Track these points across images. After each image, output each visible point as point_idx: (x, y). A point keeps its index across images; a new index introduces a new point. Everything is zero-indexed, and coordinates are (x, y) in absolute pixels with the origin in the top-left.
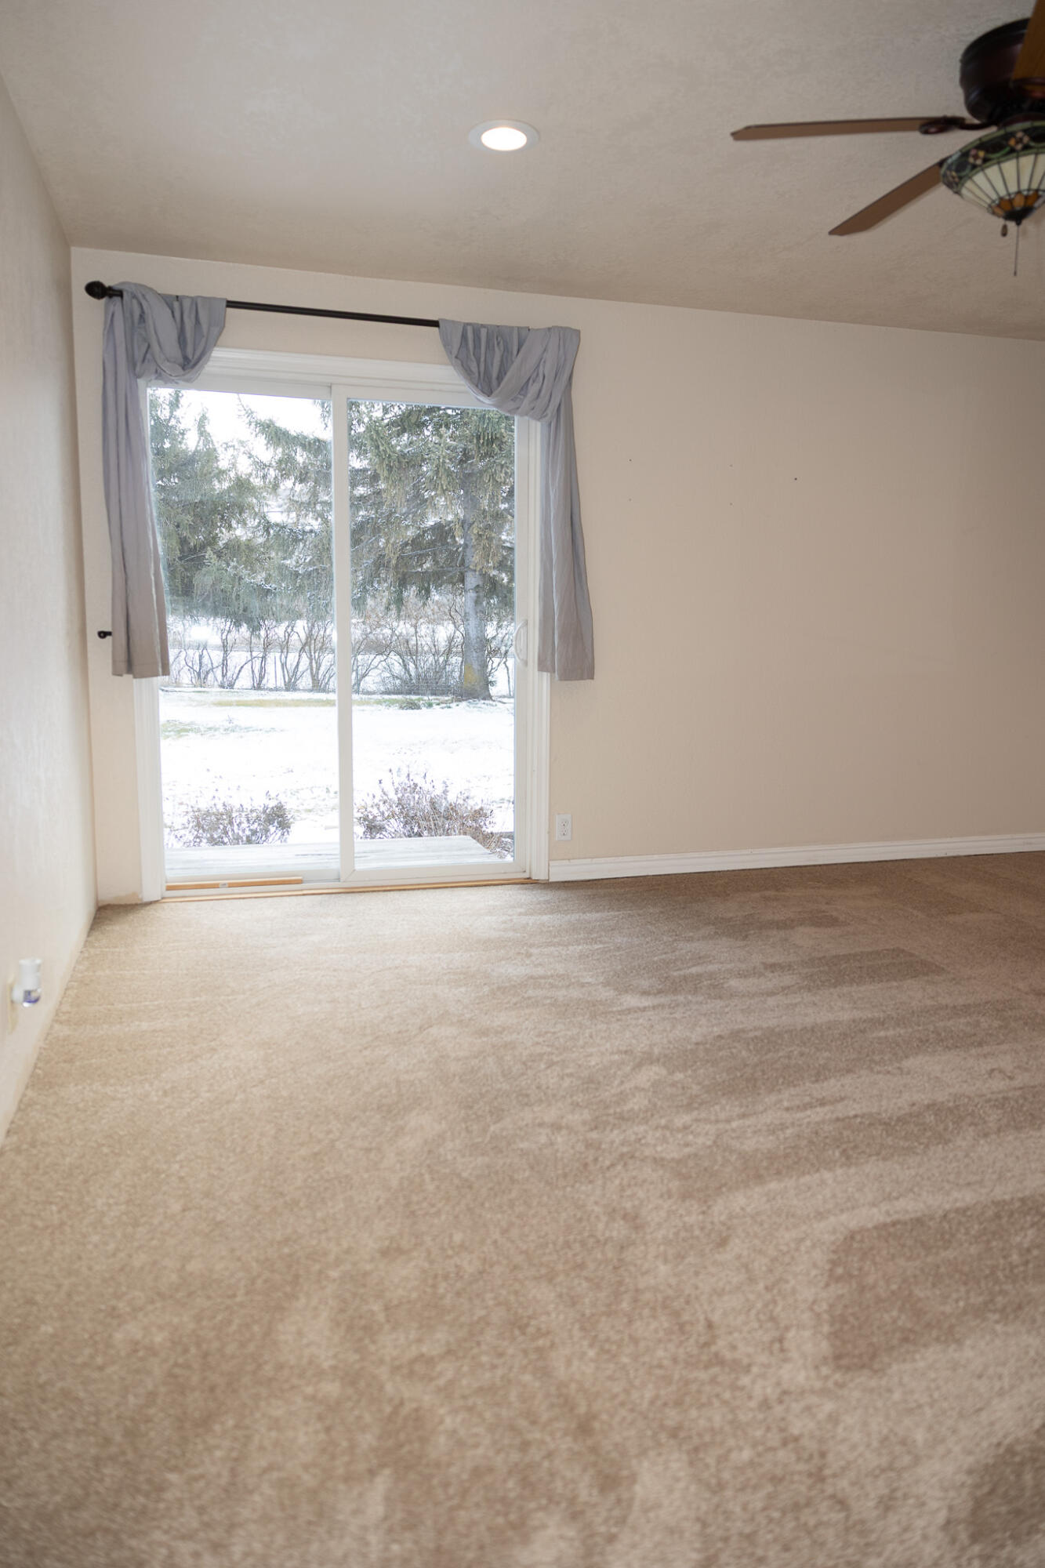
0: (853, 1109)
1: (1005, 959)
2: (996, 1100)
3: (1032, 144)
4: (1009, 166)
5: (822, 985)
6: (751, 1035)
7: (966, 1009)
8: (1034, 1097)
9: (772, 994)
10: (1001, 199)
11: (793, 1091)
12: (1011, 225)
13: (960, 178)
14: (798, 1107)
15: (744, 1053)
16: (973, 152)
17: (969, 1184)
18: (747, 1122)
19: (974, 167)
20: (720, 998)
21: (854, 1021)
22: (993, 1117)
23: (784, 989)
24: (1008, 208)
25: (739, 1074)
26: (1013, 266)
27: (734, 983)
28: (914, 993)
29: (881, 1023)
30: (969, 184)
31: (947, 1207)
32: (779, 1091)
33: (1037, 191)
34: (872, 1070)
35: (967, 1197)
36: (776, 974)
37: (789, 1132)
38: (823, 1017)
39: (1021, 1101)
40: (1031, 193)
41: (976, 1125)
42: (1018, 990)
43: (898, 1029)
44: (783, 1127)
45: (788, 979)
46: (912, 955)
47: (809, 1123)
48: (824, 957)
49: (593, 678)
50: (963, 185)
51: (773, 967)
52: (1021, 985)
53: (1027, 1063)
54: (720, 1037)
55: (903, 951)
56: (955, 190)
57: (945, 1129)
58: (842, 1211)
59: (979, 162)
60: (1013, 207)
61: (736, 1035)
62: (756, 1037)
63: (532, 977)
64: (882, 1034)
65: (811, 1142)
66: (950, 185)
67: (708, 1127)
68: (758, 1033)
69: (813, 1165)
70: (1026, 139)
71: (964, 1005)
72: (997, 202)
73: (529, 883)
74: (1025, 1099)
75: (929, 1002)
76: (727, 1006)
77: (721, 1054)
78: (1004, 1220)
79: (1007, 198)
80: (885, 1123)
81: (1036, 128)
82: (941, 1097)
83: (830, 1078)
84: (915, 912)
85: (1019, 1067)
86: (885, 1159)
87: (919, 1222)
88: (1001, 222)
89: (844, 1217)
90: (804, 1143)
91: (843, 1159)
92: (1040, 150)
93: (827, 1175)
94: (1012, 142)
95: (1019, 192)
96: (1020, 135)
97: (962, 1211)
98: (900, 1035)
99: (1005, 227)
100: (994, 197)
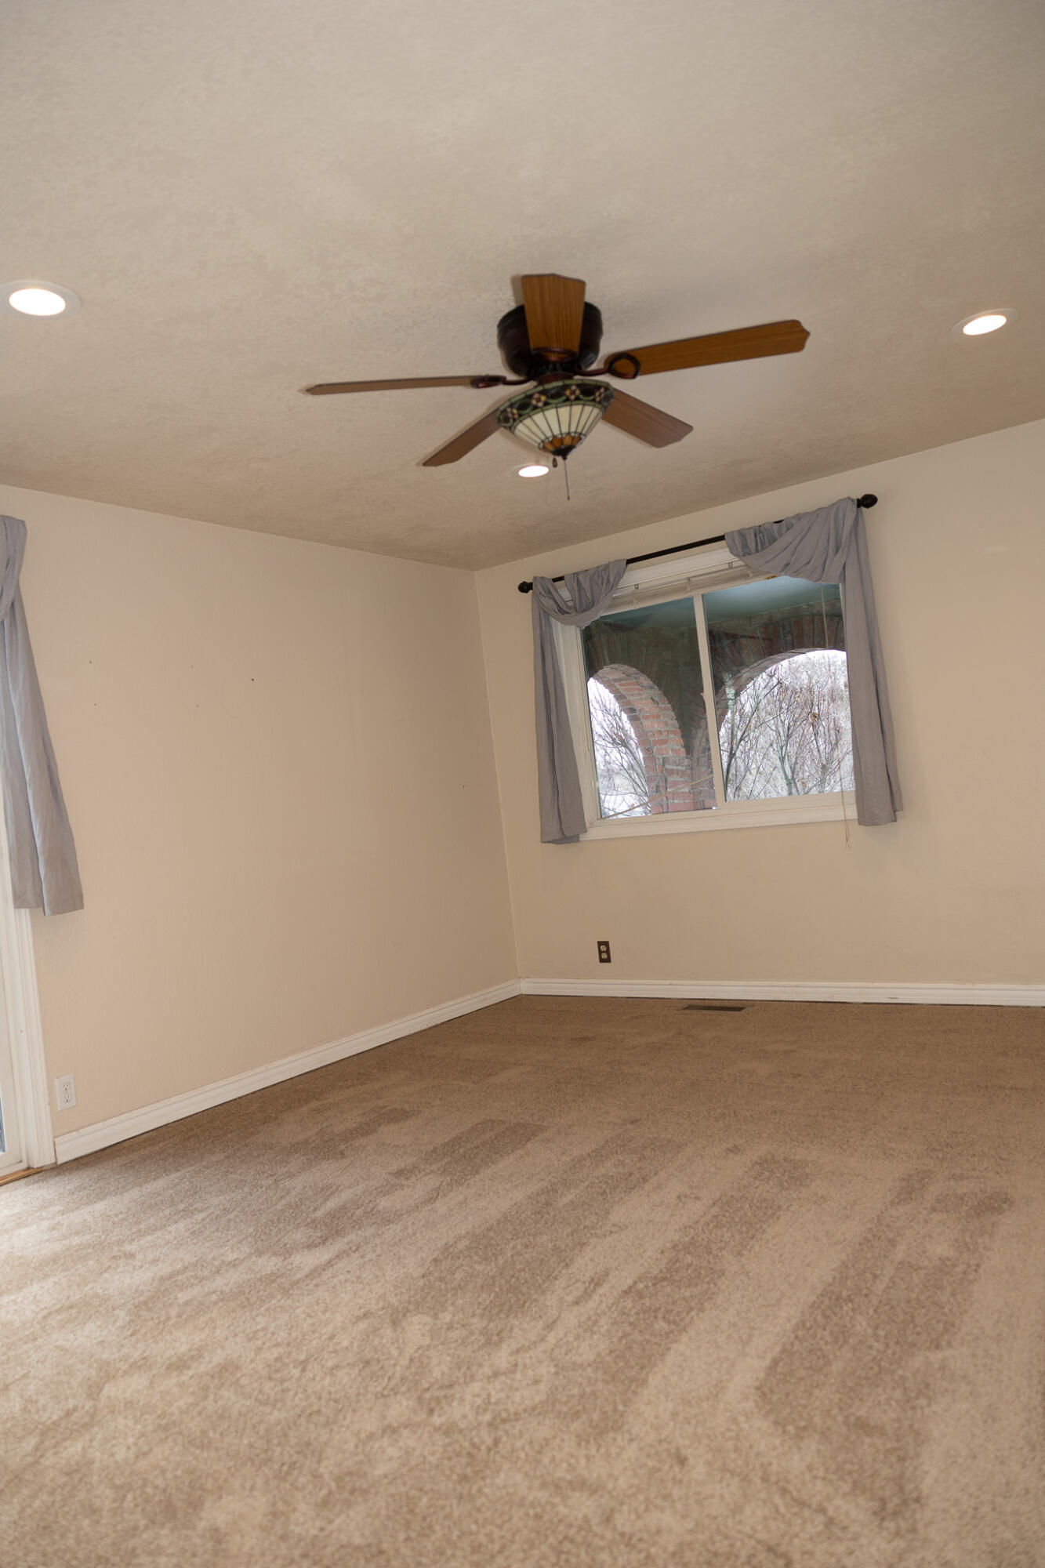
0: (624, 1278)
1: (574, 1101)
2: (712, 1221)
3: (581, 397)
4: (564, 411)
5: (465, 1175)
6: (461, 1246)
7: (599, 1154)
8: (730, 1207)
9: (431, 1200)
10: (554, 437)
11: (560, 1284)
12: (559, 459)
13: (520, 416)
14: (582, 1297)
15: (477, 1267)
16: (536, 396)
17: (778, 1301)
18: (559, 1331)
19: (536, 408)
20: (390, 1222)
21: (530, 1198)
22: (725, 1235)
23: (436, 1191)
24: (557, 445)
25: (496, 1289)
26: (566, 493)
27: (384, 1203)
28: (546, 1155)
29: (552, 1191)
30: (526, 421)
31: (789, 1328)
32: (549, 1289)
33: (580, 434)
34: (597, 1237)
35: (789, 1313)
36: (413, 1179)
37: (602, 1323)
38: (499, 1205)
39: (727, 1215)
40: (575, 434)
41: (723, 1249)
42: (615, 1123)
43: (572, 1191)
44: (593, 1321)
45: (430, 1181)
46: (503, 1122)
47: (608, 1307)
48: (435, 1148)
49: (83, 908)
50: (520, 421)
51: (403, 1174)
52: (612, 1119)
53: (692, 1182)
54: (436, 1260)
55: (492, 1121)
57: (709, 1263)
58: (728, 1374)
59: (540, 404)
60: (560, 444)
61: (448, 1252)
62: (467, 1246)
64: (565, 1200)
65: (631, 1324)
67: (532, 1354)
68: (465, 1242)
69: (659, 1345)
70: (578, 392)
71: (595, 1152)
72: (551, 439)
73: (30, 1173)
74: (727, 1211)
75: (566, 1158)
76: (406, 1228)
77: (457, 1278)
78: (834, 1318)
79: (560, 436)
80: (664, 1279)
82: (672, 1236)
83: (574, 1257)
84: (461, 1083)
85: (691, 1187)
86: (701, 1311)
87: (787, 1351)
88: (552, 457)
89: (736, 1380)
90: (626, 1327)
91: (673, 1326)
92: (587, 403)
93: (680, 1348)
94: (568, 393)
95: (569, 433)
96: (574, 388)
97: (802, 1326)
98: (580, 1196)
99: (555, 460)
100: (549, 434)
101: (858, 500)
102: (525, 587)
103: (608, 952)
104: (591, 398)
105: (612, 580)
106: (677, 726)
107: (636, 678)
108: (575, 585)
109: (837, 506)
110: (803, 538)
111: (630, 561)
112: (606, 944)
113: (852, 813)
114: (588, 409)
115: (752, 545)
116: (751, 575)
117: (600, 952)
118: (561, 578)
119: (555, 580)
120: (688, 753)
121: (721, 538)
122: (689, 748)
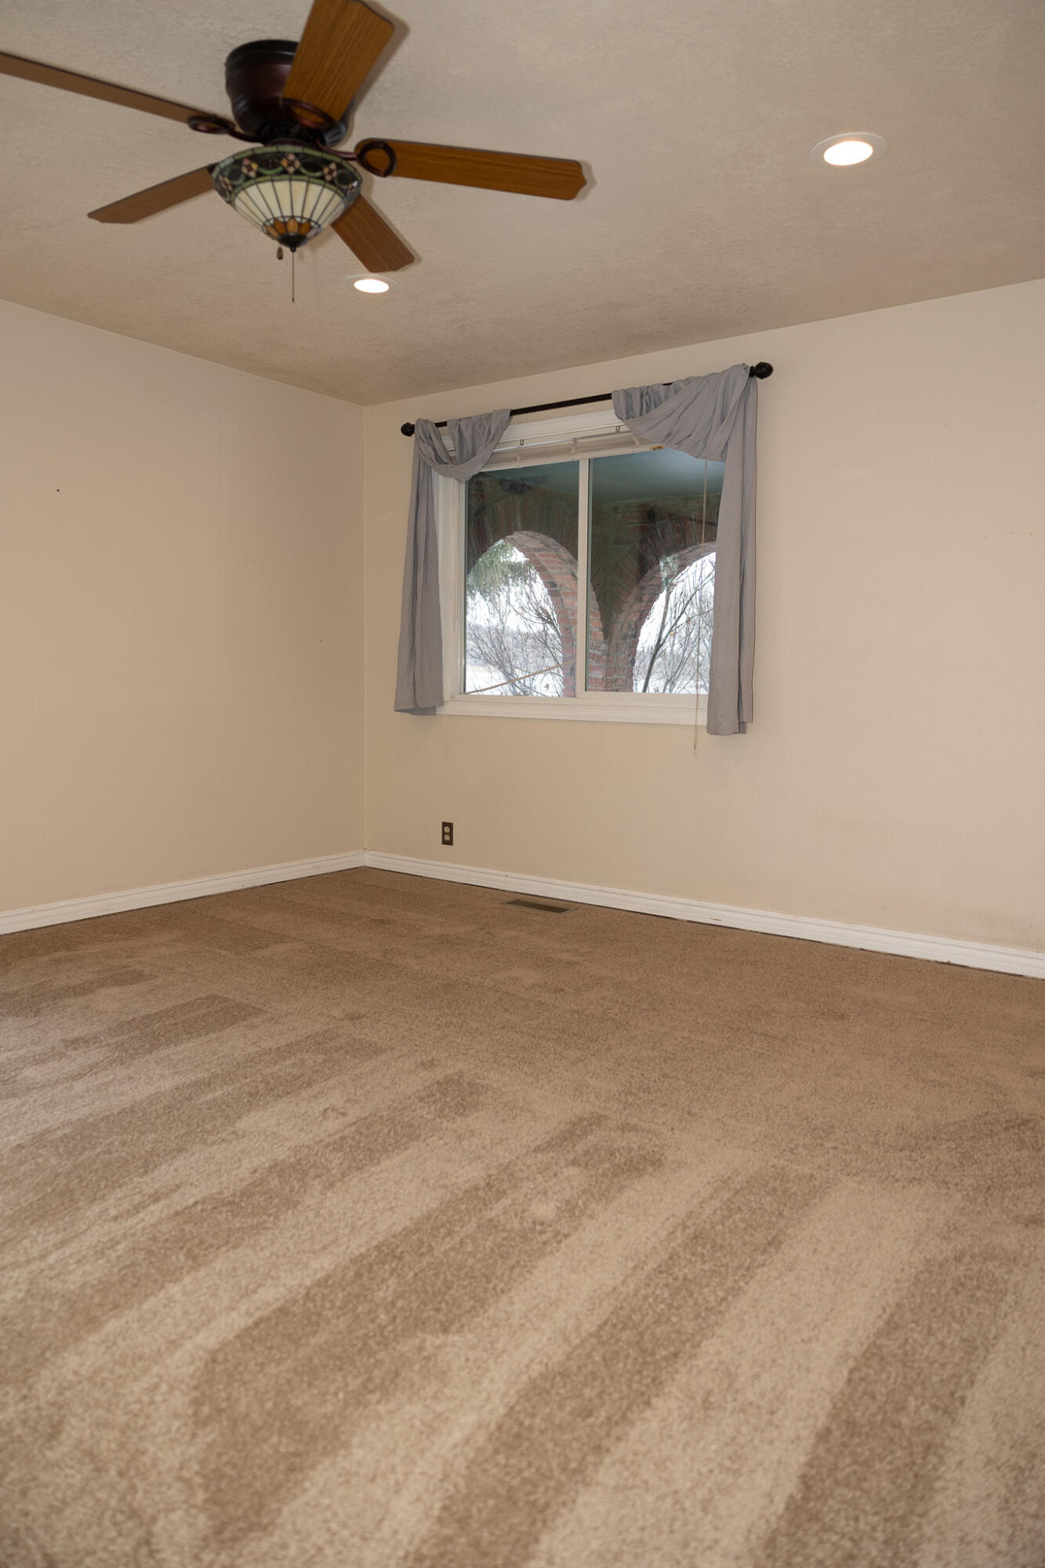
1: (316, 987)
2: (335, 1143)
3: (303, 171)
4: (282, 186)
5: (137, 1054)
6: (60, 1134)
7: (289, 1050)
8: (368, 1129)
9: (78, 1076)
10: (275, 219)
11: (119, 1193)
12: (286, 250)
13: (234, 187)
14: (128, 1211)
15: (53, 1161)
16: (246, 162)
17: (325, 1247)
18: (68, 1251)
19: (248, 178)
20: (14, 1095)
21: (177, 1089)
22: (335, 1161)
23: (91, 1068)
24: (283, 231)
25: (49, 1190)
26: (291, 292)
27: (30, 1073)
28: (236, 1043)
29: (207, 1084)
30: (242, 195)
31: (308, 1282)
32: (103, 1198)
33: (310, 220)
34: (205, 1143)
35: (323, 1264)
36: (80, 1051)
37: (121, 1247)
38: (140, 1092)
39: (357, 1137)
40: (304, 221)
41: (320, 1176)
42: (334, 1017)
43: (225, 1087)
44: (114, 1243)
45: (95, 1055)
46: (226, 1000)
47: (144, 1228)
48: (134, 1019)
50: (236, 195)
51: (75, 1043)
52: (336, 1012)
53: (355, 1094)
54: (19, 1146)
55: (217, 997)
56: (228, 199)
57: (292, 1191)
58: (197, 1330)
59: (252, 174)
60: (287, 231)
61: (39, 1139)
62: (65, 1135)
64: (210, 1096)
65: (150, 1252)
66: (223, 193)
67: (16, 1274)
68: (67, 1130)
69: (155, 1281)
70: (298, 164)
71: (287, 1045)
72: (272, 222)
74: (361, 1133)
75: (252, 1050)
76: (23, 1105)
77: (23, 1169)
78: (365, 1278)
79: (282, 220)
80: (230, 1203)
81: (307, 156)
82: (281, 1154)
83: (160, 1164)
84: (223, 953)
85: (348, 1101)
86: (235, 1247)
87: (282, 1311)
88: (276, 244)
89: (200, 1338)
90: (141, 1255)
91: (190, 1263)
92: (312, 180)
93: (174, 1289)
94: (284, 163)
95: (293, 217)
96: (292, 158)
97: (323, 1283)
98: (229, 1094)
99: (280, 250)
100: (269, 216)
101: (752, 367)
102: (408, 430)
103: (451, 834)
104: (318, 174)
105: (493, 432)
106: (597, 607)
107: (556, 550)
108: (456, 432)
109: (726, 376)
110: (688, 405)
111: (514, 413)
112: (450, 825)
113: (703, 719)
114: (315, 189)
115: (637, 409)
116: (637, 443)
117: (444, 833)
118: (444, 424)
119: (439, 425)
120: (606, 637)
121: (608, 397)
122: (607, 633)
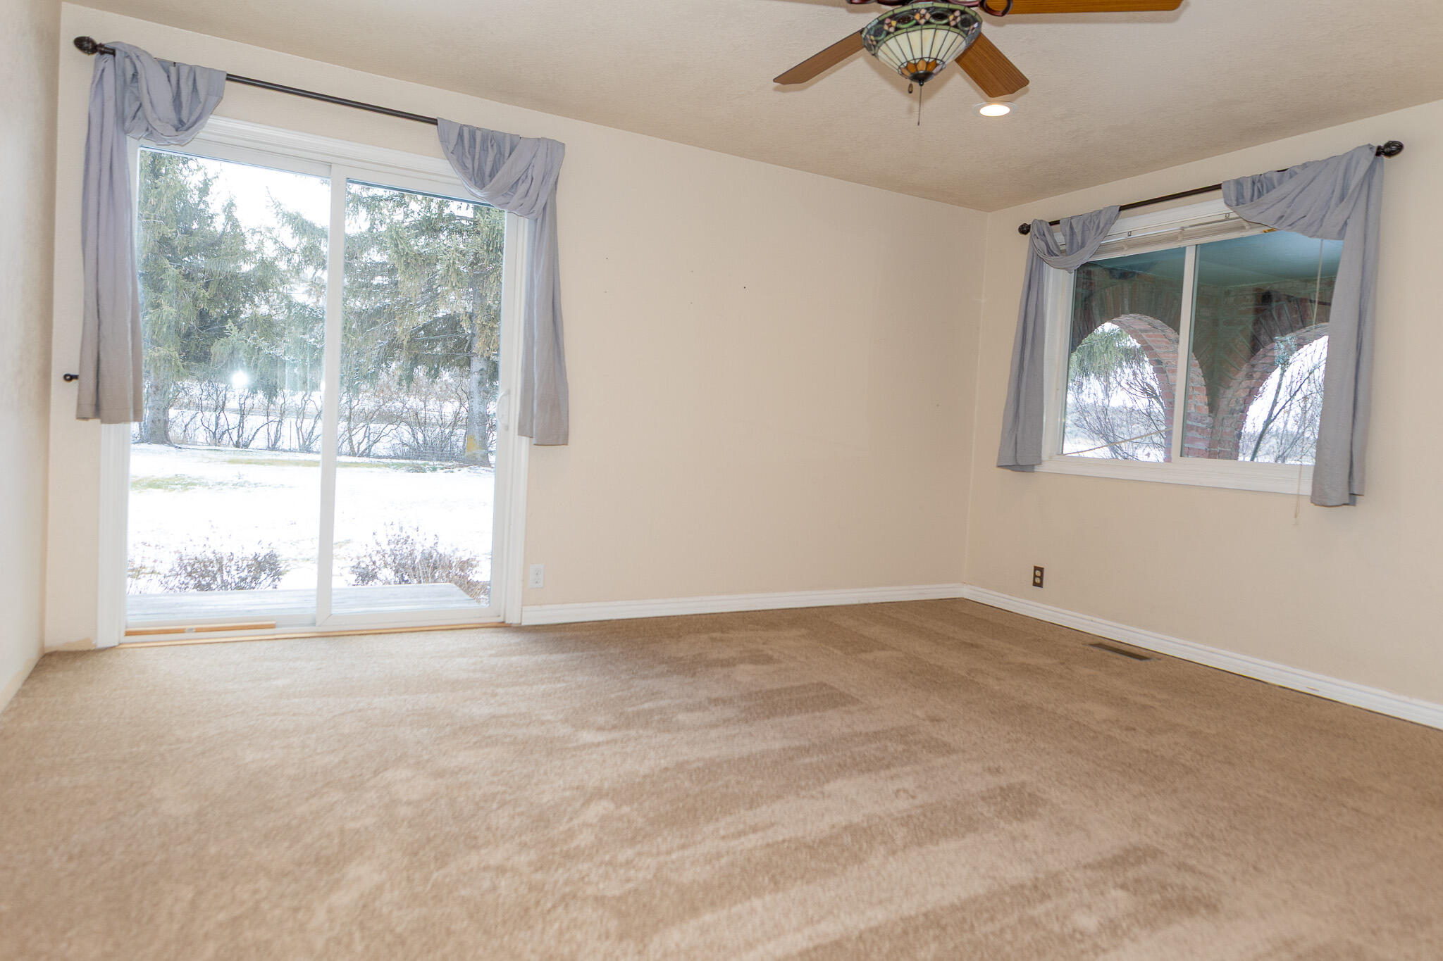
0: (781, 834)
1: (906, 690)
2: (902, 818)
3: (933, 21)
4: (915, 36)
5: (757, 717)
6: (694, 766)
7: (876, 736)
8: (932, 813)
9: (714, 726)
10: (908, 62)
11: (729, 819)
12: (916, 85)
13: (877, 42)
14: (733, 835)
15: (687, 784)
16: (887, 21)
17: (880, 902)
18: (687, 853)
19: (888, 33)
20: (669, 731)
21: (784, 749)
22: (900, 834)
23: (724, 721)
24: (913, 71)
25: (681, 805)
26: (917, 118)
27: (682, 717)
28: (835, 722)
29: (806, 751)
30: (884, 47)
31: (862, 926)
32: (717, 820)
33: (936, 59)
34: (798, 795)
35: (878, 916)
36: (719, 707)
37: (724, 861)
38: (758, 746)
39: (922, 818)
40: (931, 60)
41: (885, 843)
42: (917, 717)
43: (821, 756)
44: (719, 856)
45: (729, 712)
46: (832, 688)
47: (742, 851)
48: (761, 691)
49: (566, 444)
50: (879, 48)
51: (715, 701)
52: (919, 713)
53: (926, 783)
54: (666, 769)
55: (825, 685)
56: (873, 52)
57: (860, 849)
58: (769, 939)
59: (892, 30)
60: (917, 70)
61: (681, 766)
62: (699, 768)
63: (494, 717)
64: (807, 760)
65: (744, 870)
66: (869, 48)
67: (649, 860)
68: (701, 764)
69: (744, 893)
70: (928, 16)
71: (875, 733)
72: (905, 65)
73: (503, 626)
74: (925, 816)
75: (846, 730)
76: (674, 739)
77: (665, 786)
78: (911, 937)
79: (913, 62)
80: (810, 847)
81: (936, 8)
82: (857, 818)
83: (762, 804)
84: (835, 651)
85: (920, 787)
86: (808, 882)
87: (838, 944)
88: (909, 81)
89: (771, 946)
90: (738, 870)
91: (772, 885)
92: (939, 27)
93: (757, 903)
94: (917, 17)
95: (922, 59)
96: (923, 11)
97: (875, 930)
98: (822, 761)
99: (911, 86)
100: (903, 60)
101: (1379, 148)
102: (1024, 230)
103: (1041, 577)
104: (945, 21)
105: (1102, 225)
106: (1204, 383)
107: (1163, 331)
108: (1068, 229)
109: (1349, 159)
110: (1304, 189)
111: (1123, 208)
112: (1041, 570)
114: (941, 34)
115: (1247, 194)
116: (1247, 227)
117: (1035, 576)
118: (1057, 222)
119: (1052, 224)
120: (1211, 411)
121: (1218, 187)
122: (1213, 407)
